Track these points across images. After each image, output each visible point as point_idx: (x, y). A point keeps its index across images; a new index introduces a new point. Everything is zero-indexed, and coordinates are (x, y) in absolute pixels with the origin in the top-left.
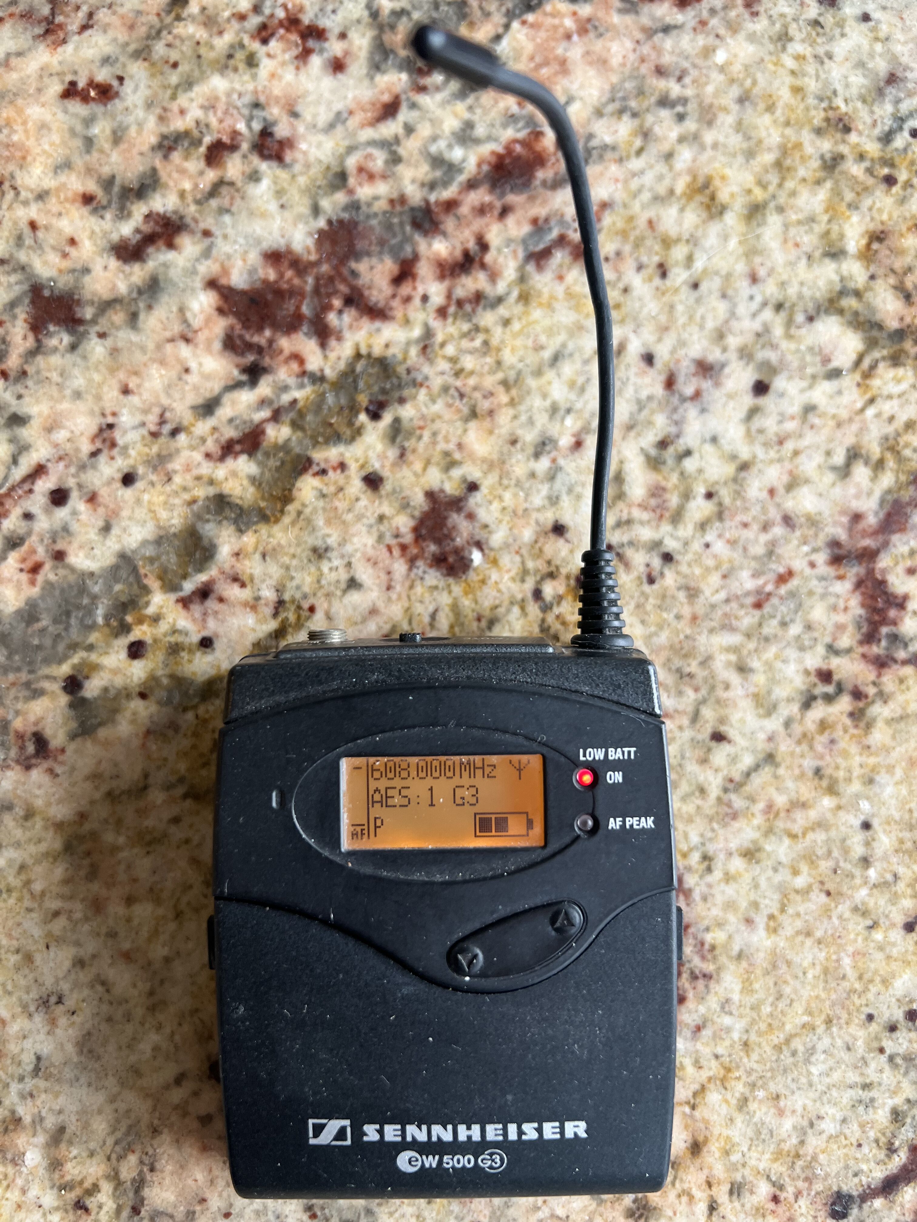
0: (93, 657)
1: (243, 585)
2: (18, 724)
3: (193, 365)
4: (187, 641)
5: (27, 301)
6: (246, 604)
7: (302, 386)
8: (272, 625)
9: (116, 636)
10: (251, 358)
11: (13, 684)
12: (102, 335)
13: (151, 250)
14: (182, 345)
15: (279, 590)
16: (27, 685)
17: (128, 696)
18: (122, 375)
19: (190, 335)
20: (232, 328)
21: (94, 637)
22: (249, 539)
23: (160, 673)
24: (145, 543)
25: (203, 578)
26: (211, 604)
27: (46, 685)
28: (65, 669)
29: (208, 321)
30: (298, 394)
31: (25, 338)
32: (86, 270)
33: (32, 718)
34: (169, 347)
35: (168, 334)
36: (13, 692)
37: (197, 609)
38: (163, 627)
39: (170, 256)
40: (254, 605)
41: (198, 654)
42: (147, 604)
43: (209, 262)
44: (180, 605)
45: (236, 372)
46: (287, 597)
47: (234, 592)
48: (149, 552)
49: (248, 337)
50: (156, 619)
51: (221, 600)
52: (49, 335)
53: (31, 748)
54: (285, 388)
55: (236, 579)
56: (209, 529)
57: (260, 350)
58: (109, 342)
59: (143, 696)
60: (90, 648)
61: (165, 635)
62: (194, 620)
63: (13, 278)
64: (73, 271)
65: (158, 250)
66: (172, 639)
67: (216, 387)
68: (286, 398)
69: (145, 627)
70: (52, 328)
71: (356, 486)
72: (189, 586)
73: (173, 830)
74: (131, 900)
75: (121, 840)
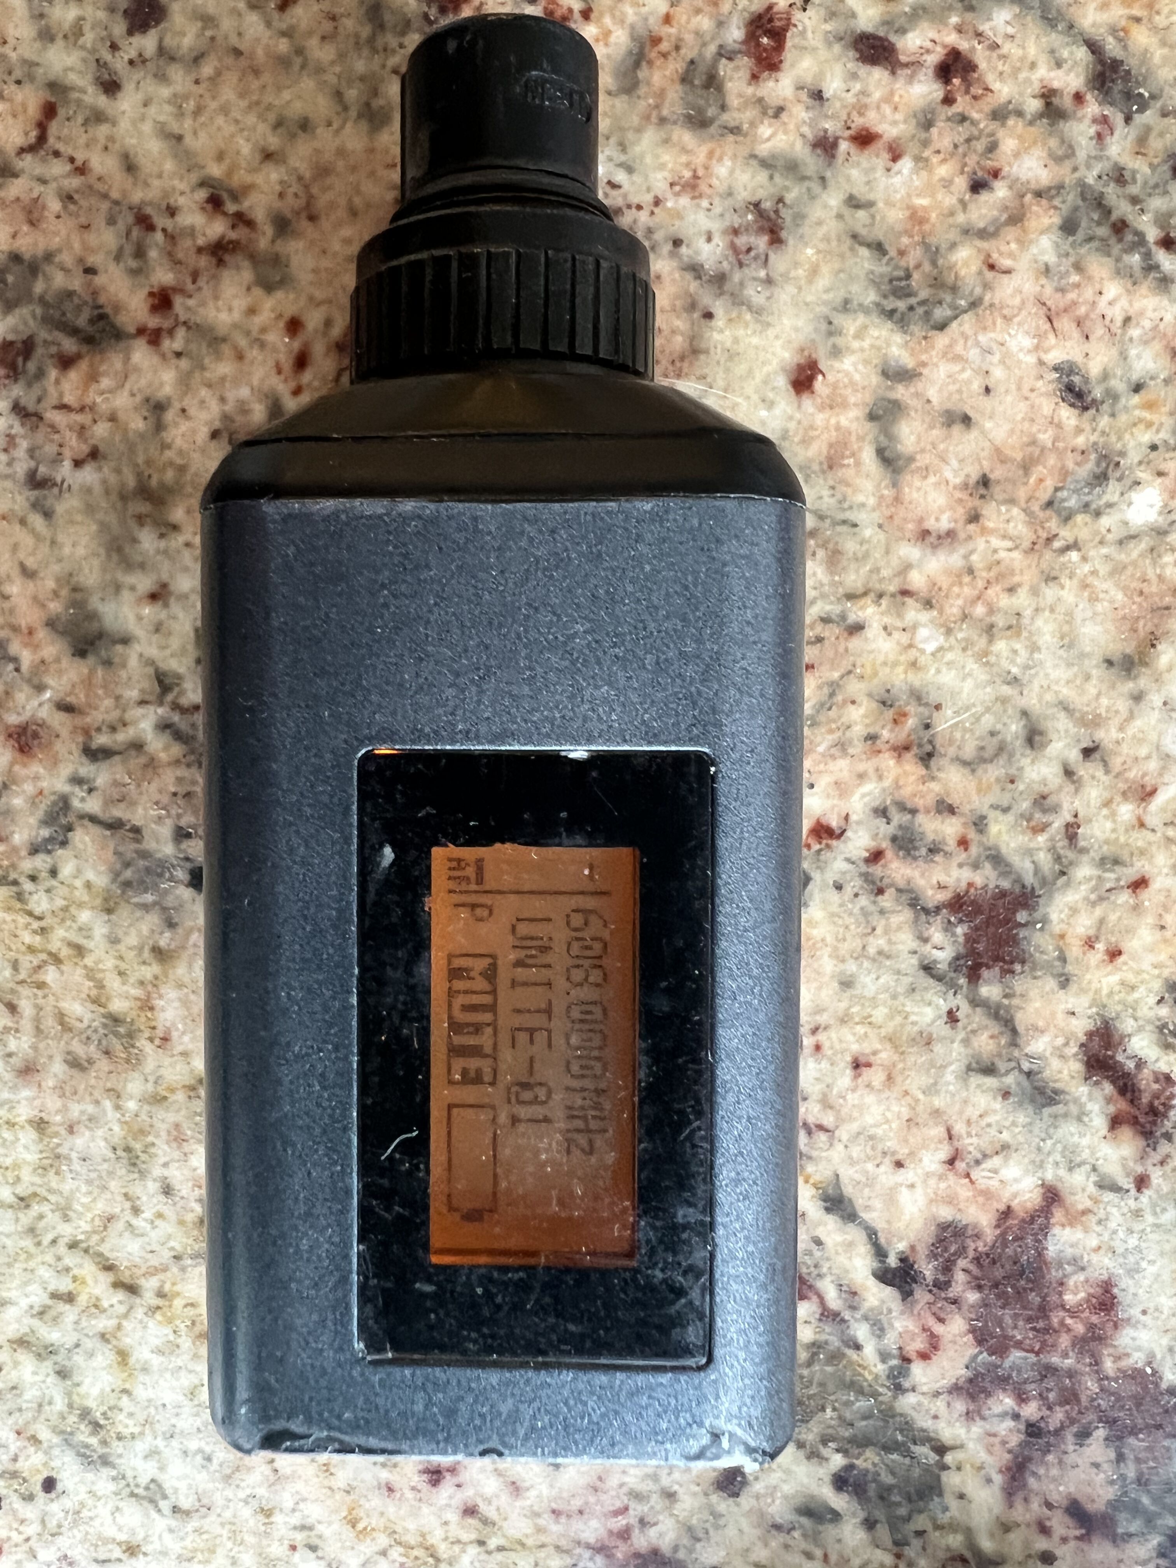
3: (908, 1175)
5: (1006, 884)
7: (884, 1356)
10: (928, 1270)
12: (952, 1017)
13: (1108, 1088)
14: (944, 1153)
18: (886, 1055)
19: (961, 1165)
20: (977, 1236)
29: (987, 1194)
30: (869, 1350)
31: (941, 887)
32: (1065, 982)
34: (939, 1131)
35: (959, 1128)
39: (1099, 1122)
43: (1092, 1189)
45: (902, 1246)
49: (962, 1263)
52: (948, 927)
54: (879, 1329)
57: (941, 1285)
58: (941, 1029)
63: (1044, 858)
64: (1063, 959)
65: (1109, 1100)
67: (874, 1216)
68: (861, 1332)
70: (960, 930)
73: (152, 1186)
74: (40, 1125)
75: (131, 1105)
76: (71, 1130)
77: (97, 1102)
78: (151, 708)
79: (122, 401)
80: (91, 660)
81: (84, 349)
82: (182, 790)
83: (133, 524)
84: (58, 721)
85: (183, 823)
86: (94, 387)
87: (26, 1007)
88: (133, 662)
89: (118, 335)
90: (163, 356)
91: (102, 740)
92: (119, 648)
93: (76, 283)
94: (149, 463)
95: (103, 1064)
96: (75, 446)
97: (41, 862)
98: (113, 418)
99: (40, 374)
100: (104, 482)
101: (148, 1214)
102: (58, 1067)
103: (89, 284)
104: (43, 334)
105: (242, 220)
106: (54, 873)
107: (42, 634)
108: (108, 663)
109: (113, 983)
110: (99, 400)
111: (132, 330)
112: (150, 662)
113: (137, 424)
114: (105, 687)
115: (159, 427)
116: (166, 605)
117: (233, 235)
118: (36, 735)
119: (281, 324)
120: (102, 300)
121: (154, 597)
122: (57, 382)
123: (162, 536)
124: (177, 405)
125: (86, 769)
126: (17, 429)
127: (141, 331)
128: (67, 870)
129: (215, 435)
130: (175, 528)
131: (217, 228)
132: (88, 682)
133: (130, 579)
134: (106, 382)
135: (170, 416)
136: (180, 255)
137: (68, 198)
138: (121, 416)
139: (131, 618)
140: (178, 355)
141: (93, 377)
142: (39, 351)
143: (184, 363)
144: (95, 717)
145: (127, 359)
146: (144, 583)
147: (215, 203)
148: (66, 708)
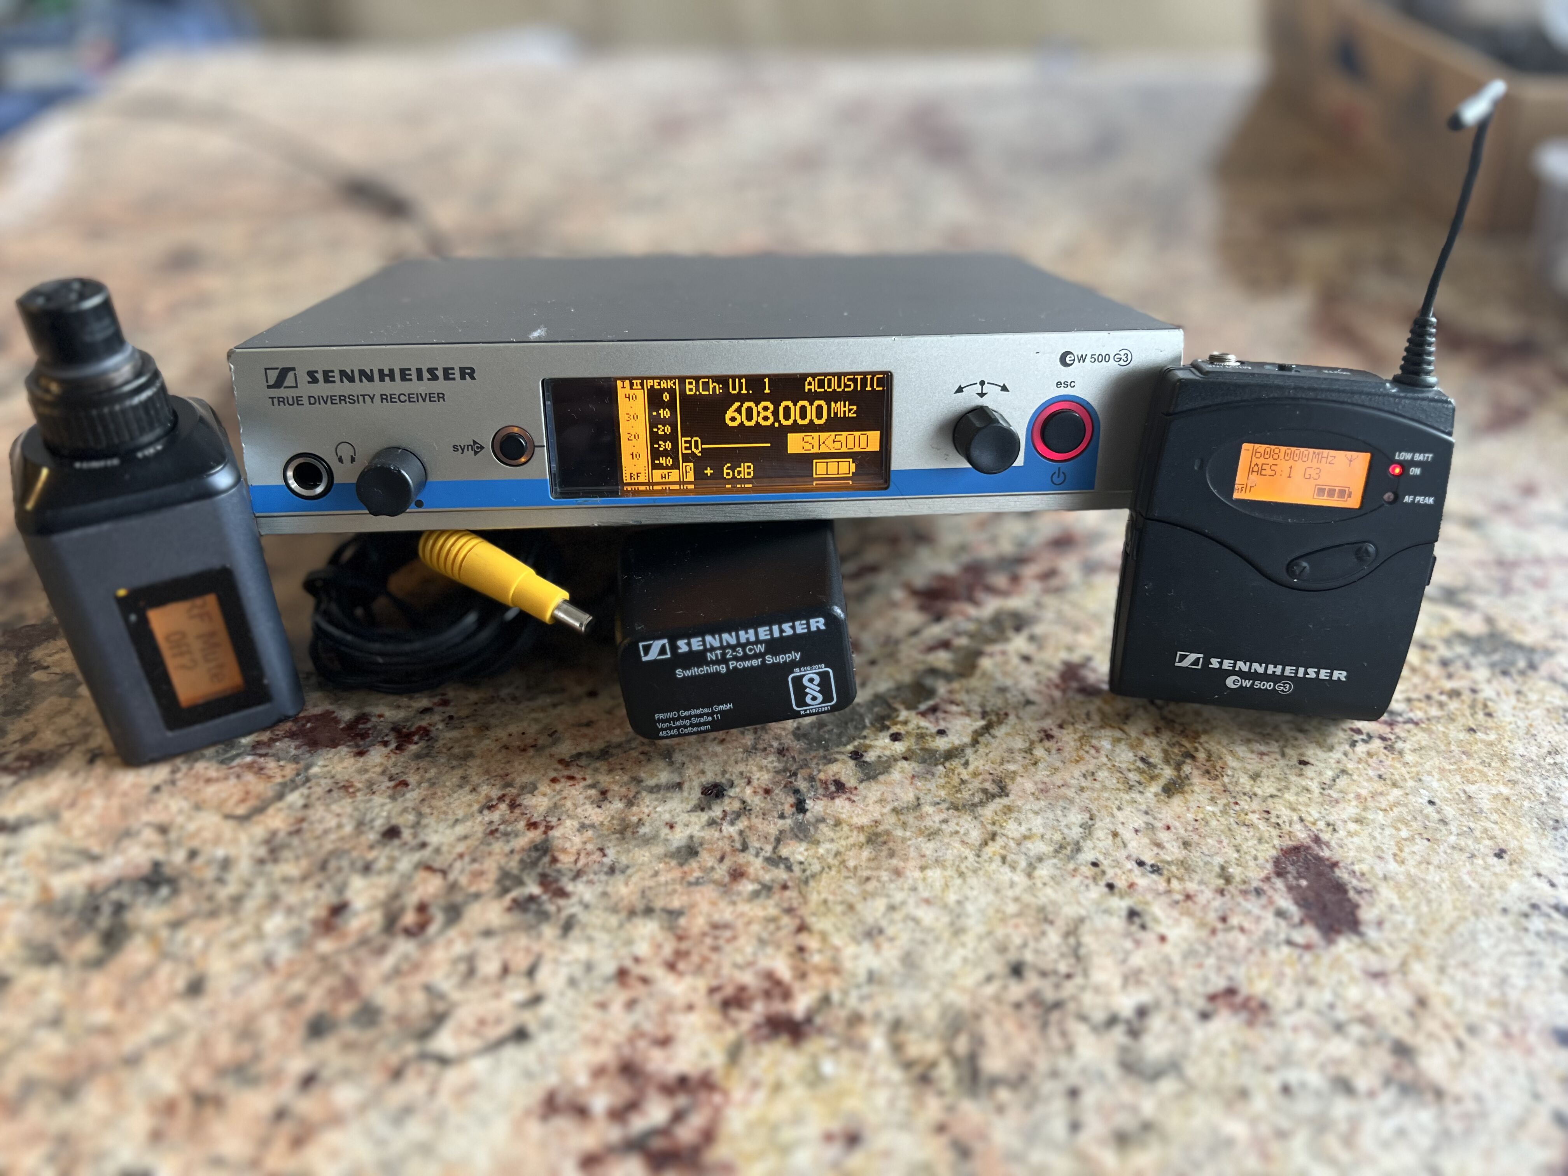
0: (868, 742)
1: (957, 705)
2: (822, 776)
3: (902, 617)
4: (928, 732)
6: (962, 714)
7: (969, 623)
8: (982, 723)
9: (881, 731)
10: (934, 612)
11: (814, 757)
15: (982, 706)
16: (825, 757)
17: (896, 760)
19: (897, 605)
20: (921, 603)
21: (865, 733)
22: (956, 685)
23: (914, 747)
24: (889, 690)
25: (931, 703)
26: (940, 715)
27: (838, 756)
28: (850, 748)
29: (906, 600)
30: (968, 627)
33: (831, 773)
34: (884, 610)
35: (882, 606)
36: (815, 761)
37: (932, 718)
38: (911, 726)
39: (876, 578)
40: (968, 713)
41: (938, 738)
42: (898, 716)
44: (919, 716)
45: (927, 619)
46: (988, 709)
47: (954, 708)
48: (893, 693)
49: (930, 605)
50: (905, 723)
51: (945, 712)
53: (833, 788)
54: (959, 624)
55: (952, 702)
56: (929, 682)
57: (938, 609)
59: (905, 759)
60: (865, 737)
61: (913, 729)
62: (930, 722)
66: (919, 731)
67: (917, 624)
68: (961, 628)
69: (899, 726)
71: (1015, 661)
72: (923, 707)
73: (944, 826)
74: (923, 868)
75: (908, 834)
76: (924, 856)
77: (909, 846)
78: (723, 828)
79: (577, 840)
80: (699, 849)
81: (550, 854)
82: (762, 816)
83: (636, 836)
84: (727, 863)
85: (777, 816)
86: (569, 850)
87: (866, 873)
88: (702, 834)
89: (546, 840)
90: (558, 825)
91: (738, 845)
92: (695, 839)
93: (517, 857)
94: (608, 830)
95: (891, 844)
96: (597, 856)
97: (797, 869)
98: (585, 843)
99: (559, 871)
100: (615, 846)
101: (958, 828)
102: (894, 862)
103: (518, 852)
104: (539, 870)
105: (501, 799)
106: (801, 863)
107: (686, 868)
108: (701, 844)
109: (851, 841)
110: (575, 848)
111: (544, 836)
112: (703, 828)
113: (590, 833)
114: (712, 844)
115: (593, 826)
116: (676, 823)
117: (507, 802)
118: (735, 870)
119: (553, 785)
120: (527, 847)
121: (672, 827)
122: (564, 864)
123: (643, 824)
124: (583, 820)
125: (752, 851)
126: (585, 878)
127: (545, 833)
128: (800, 858)
129: (599, 807)
130: (640, 820)
131: (503, 807)
132: (710, 851)
133: (663, 835)
134: (568, 845)
135: (587, 822)
136: (513, 819)
137: (474, 860)
138: (585, 839)
139: (681, 835)
140: (559, 819)
141: (564, 850)
142: (548, 871)
143: (564, 817)
144: (728, 849)
145: (559, 838)
146: (665, 831)
147: (491, 808)
148: (722, 859)
